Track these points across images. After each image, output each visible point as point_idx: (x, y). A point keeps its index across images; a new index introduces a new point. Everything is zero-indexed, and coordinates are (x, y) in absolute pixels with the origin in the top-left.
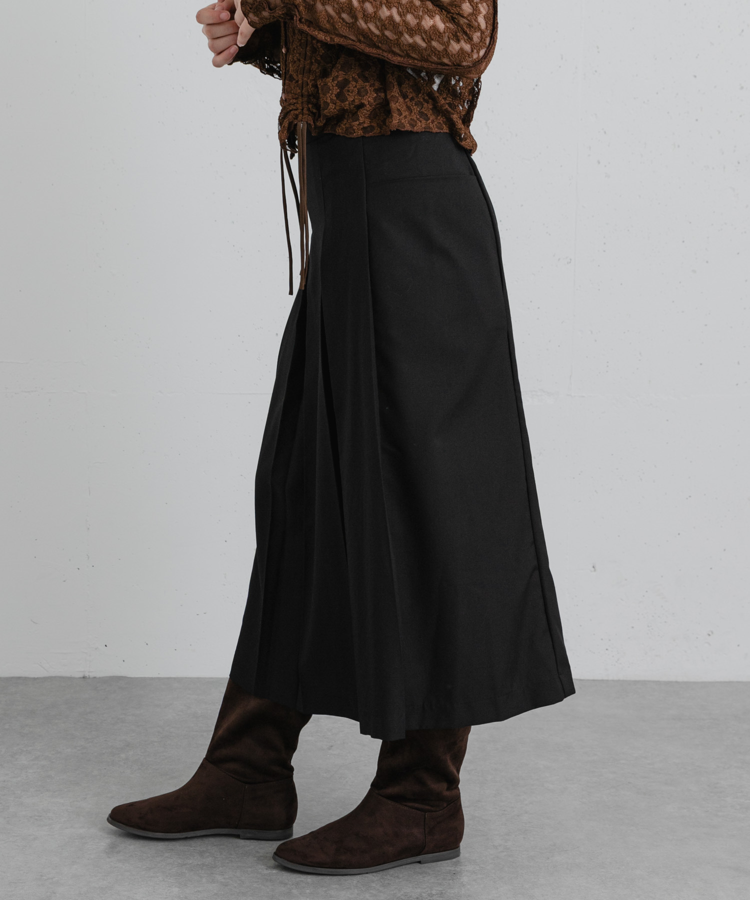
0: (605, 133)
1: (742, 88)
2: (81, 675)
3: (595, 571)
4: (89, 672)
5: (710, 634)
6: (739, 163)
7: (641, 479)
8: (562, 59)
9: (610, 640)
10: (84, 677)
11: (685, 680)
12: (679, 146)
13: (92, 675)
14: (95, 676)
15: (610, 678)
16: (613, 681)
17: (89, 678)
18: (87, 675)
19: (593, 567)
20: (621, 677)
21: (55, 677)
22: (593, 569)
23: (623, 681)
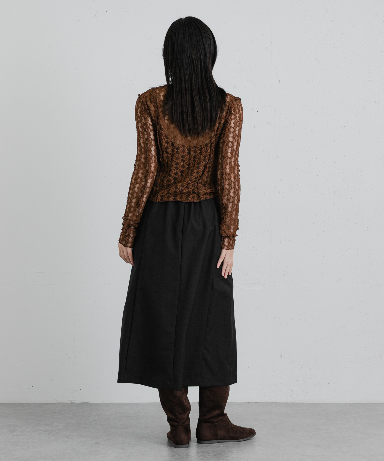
0: (282, 180)
1: (335, 163)
2: (70, 402)
3: (282, 357)
4: (74, 401)
5: (329, 383)
6: (335, 192)
7: (299, 319)
8: (264, 151)
9: (288, 386)
10: (71, 403)
11: (319, 402)
12: (311, 186)
13: (75, 402)
14: (76, 402)
15: (289, 402)
16: (290, 403)
17: (74, 403)
18: (73, 402)
19: (281, 356)
20: (293, 401)
21: (60, 403)
22: (281, 357)
23: (294, 403)
